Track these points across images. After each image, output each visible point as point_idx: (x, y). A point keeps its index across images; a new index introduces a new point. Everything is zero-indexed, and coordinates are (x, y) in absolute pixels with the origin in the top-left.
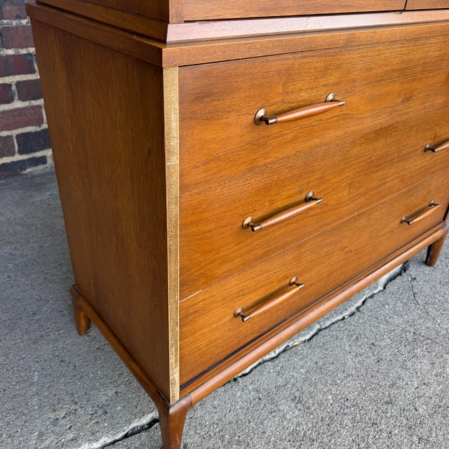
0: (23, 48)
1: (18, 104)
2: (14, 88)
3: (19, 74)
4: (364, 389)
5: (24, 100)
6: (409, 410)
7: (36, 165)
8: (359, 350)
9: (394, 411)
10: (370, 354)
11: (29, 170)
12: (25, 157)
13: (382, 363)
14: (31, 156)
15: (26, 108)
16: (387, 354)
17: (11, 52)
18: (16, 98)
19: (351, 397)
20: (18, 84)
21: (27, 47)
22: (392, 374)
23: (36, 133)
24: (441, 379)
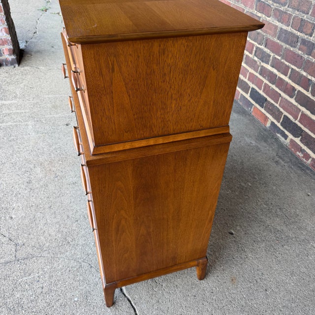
0: (310, 75)
1: (293, 101)
2: (296, 92)
3: (302, 87)
4: (62, 203)
5: (296, 101)
6: (42, 210)
7: (283, 136)
8: (78, 214)
9: (47, 206)
10: (73, 216)
11: (279, 135)
12: (281, 128)
13: (66, 217)
14: (284, 130)
15: (295, 105)
16: (69, 222)
17: (304, 74)
18: (294, 98)
19: (62, 198)
20: (299, 91)
21: (312, 76)
22: (59, 217)
23: (292, 121)
24: (42, 232)
